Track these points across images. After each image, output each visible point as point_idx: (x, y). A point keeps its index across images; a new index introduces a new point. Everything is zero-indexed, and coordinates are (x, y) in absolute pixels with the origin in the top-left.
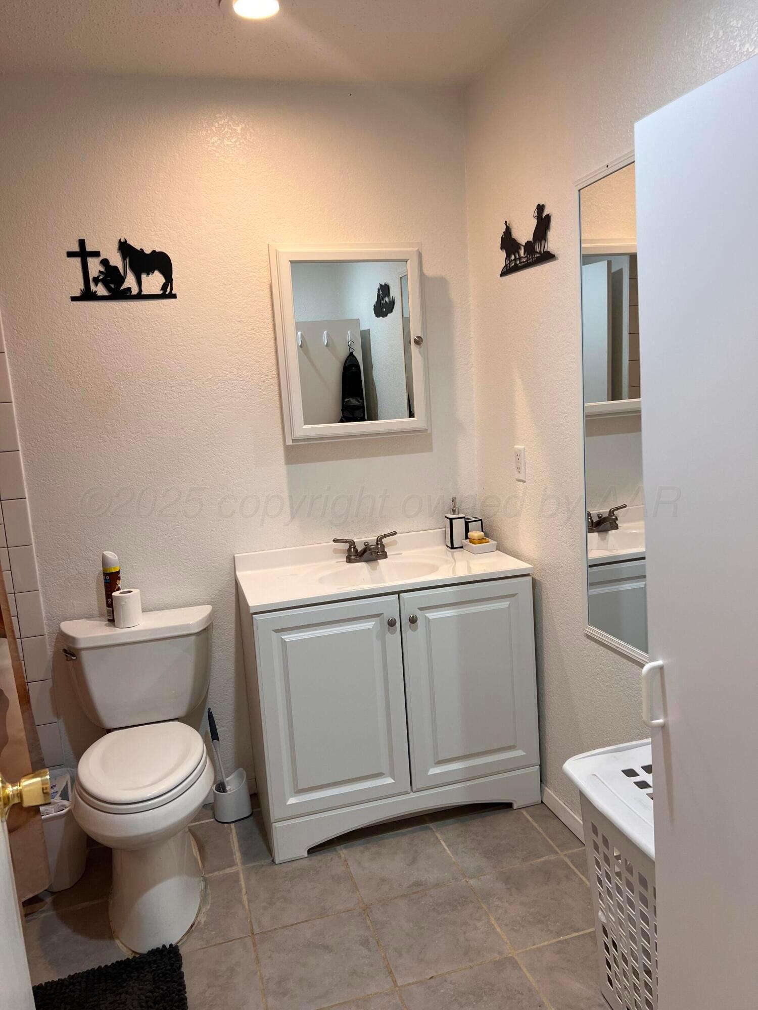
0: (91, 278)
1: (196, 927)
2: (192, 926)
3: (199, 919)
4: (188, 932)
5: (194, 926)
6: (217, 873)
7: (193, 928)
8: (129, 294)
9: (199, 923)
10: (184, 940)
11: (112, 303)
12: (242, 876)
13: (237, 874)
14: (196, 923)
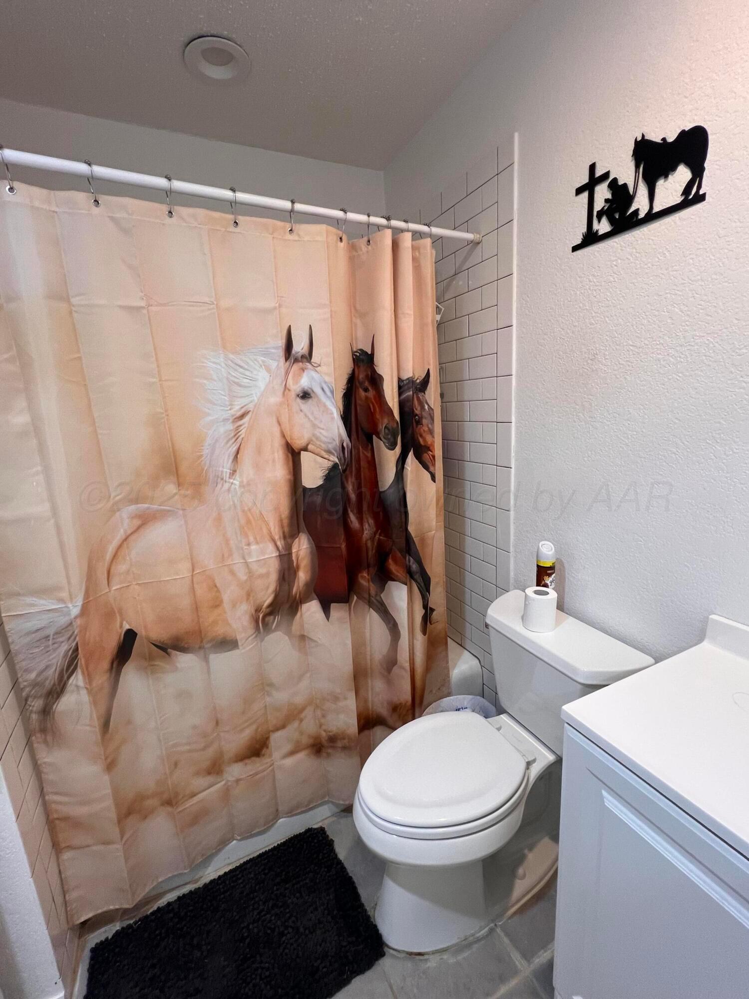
0: (595, 214)
1: (421, 960)
2: (420, 954)
3: (431, 957)
4: (411, 954)
5: (421, 957)
6: (506, 940)
7: (418, 957)
8: (635, 220)
9: (426, 960)
10: (399, 955)
11: (612, 240)
12: (513, 983)
13: (515, 972)
14: (426, 957)
